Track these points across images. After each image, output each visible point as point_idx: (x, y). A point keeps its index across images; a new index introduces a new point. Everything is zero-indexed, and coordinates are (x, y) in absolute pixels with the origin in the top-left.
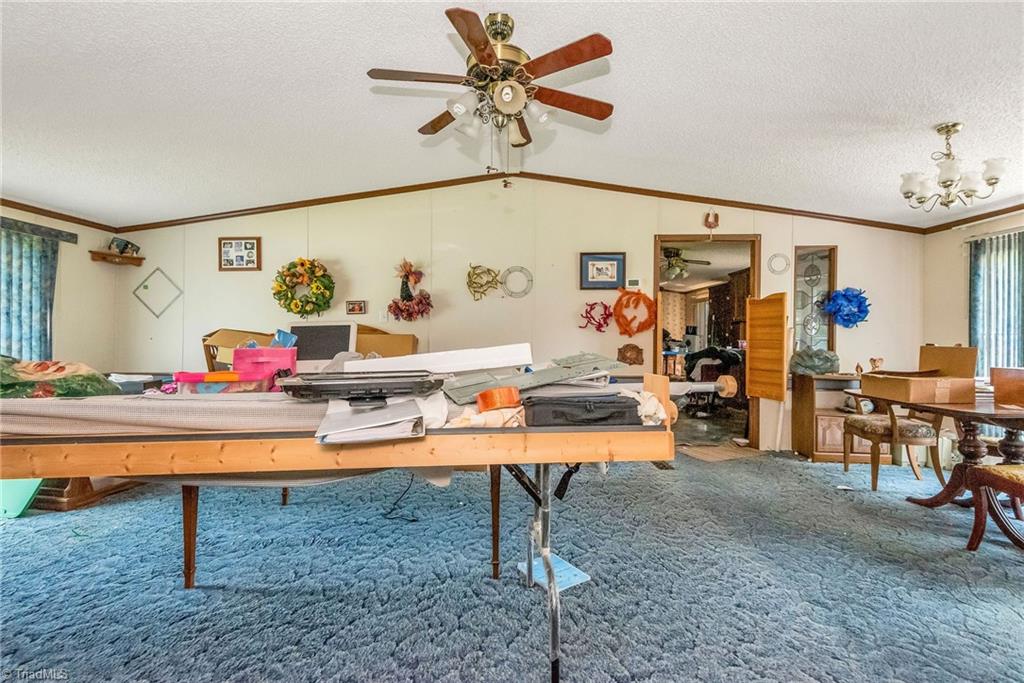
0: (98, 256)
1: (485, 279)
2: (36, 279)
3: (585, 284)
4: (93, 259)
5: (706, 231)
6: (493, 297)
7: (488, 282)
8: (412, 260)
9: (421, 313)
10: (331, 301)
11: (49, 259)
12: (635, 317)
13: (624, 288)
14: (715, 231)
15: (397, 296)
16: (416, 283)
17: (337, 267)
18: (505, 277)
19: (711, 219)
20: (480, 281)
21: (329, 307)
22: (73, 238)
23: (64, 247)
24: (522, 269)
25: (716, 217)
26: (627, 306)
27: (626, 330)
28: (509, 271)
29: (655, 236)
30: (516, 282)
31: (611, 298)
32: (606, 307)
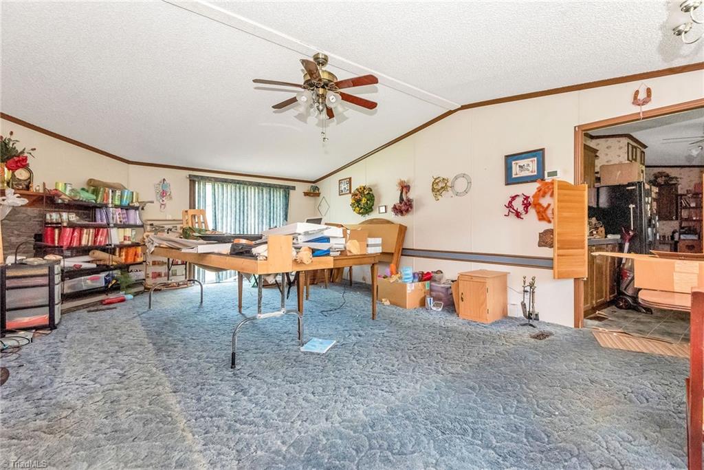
0: (306, 194)
1: (441, 185)
2: (282, 205)
3: (510, 180)
4: (305, 195)
5: (636, 109)
6: (446, 197)
7: (442, 188)
8: (405, 179)
9: (407, 211)
10: (373, 207)
11: (287, 197)
12: (549, 205)
13: (543, 180)
14: (646, 108)
15: (398, 201)
16: (406, 193)
17: (376, 188)
18: (453, 182)
19: (642, 96)
20: (439, 187)
21: (372, 210)
22: (294, 188)
23: (291, 191)
24: (464, 176)
25: (649, 91)
26: (543, 196)
27: (542, 216)
28: (456, 178)
29: (575, 127)
30: (461, 185)
31: (531, 189)
32: (527, 198)
